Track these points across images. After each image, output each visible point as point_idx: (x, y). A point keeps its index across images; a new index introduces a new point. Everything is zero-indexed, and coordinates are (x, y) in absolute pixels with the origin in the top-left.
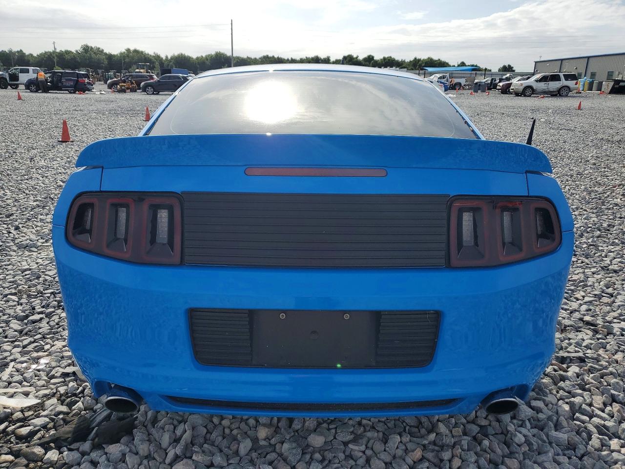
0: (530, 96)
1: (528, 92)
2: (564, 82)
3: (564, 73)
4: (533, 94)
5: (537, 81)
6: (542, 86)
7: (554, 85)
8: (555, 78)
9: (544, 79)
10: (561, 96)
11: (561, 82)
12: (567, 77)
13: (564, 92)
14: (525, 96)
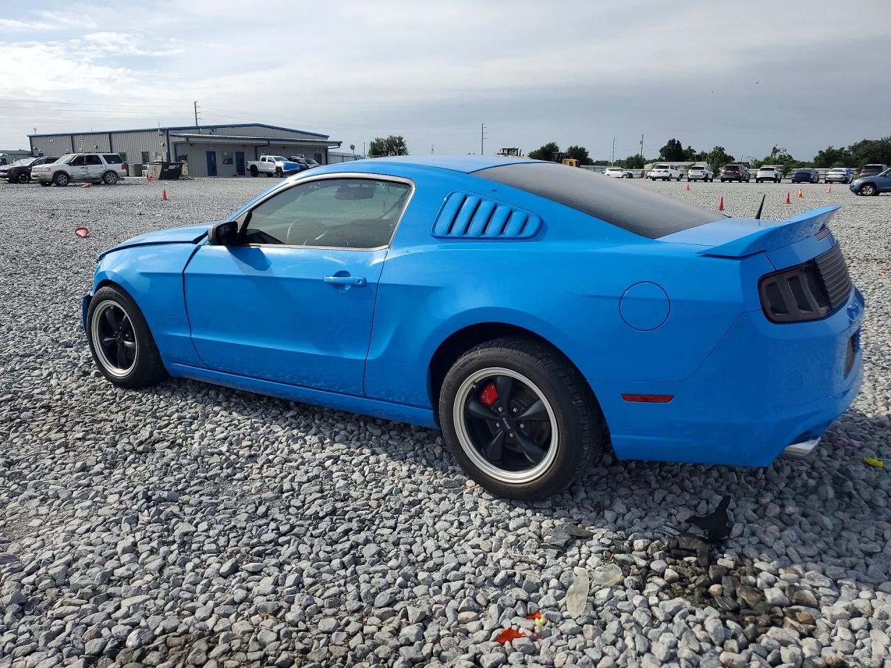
0: (66, 185)
1: (63, 180)
2: (106, 166)
3: (104, 154)
4: (69, 182)
5: (70, 164)
6: (77, 171)
7: (94, 170)
8: (93, 160)
9: (79, 161)
10: (107, 183)
11: (103, 165)
12: (109, 159)
13: (111, 179)
14: (58, 185)
